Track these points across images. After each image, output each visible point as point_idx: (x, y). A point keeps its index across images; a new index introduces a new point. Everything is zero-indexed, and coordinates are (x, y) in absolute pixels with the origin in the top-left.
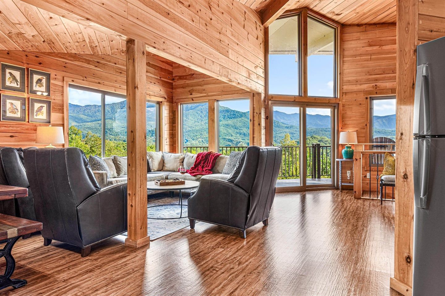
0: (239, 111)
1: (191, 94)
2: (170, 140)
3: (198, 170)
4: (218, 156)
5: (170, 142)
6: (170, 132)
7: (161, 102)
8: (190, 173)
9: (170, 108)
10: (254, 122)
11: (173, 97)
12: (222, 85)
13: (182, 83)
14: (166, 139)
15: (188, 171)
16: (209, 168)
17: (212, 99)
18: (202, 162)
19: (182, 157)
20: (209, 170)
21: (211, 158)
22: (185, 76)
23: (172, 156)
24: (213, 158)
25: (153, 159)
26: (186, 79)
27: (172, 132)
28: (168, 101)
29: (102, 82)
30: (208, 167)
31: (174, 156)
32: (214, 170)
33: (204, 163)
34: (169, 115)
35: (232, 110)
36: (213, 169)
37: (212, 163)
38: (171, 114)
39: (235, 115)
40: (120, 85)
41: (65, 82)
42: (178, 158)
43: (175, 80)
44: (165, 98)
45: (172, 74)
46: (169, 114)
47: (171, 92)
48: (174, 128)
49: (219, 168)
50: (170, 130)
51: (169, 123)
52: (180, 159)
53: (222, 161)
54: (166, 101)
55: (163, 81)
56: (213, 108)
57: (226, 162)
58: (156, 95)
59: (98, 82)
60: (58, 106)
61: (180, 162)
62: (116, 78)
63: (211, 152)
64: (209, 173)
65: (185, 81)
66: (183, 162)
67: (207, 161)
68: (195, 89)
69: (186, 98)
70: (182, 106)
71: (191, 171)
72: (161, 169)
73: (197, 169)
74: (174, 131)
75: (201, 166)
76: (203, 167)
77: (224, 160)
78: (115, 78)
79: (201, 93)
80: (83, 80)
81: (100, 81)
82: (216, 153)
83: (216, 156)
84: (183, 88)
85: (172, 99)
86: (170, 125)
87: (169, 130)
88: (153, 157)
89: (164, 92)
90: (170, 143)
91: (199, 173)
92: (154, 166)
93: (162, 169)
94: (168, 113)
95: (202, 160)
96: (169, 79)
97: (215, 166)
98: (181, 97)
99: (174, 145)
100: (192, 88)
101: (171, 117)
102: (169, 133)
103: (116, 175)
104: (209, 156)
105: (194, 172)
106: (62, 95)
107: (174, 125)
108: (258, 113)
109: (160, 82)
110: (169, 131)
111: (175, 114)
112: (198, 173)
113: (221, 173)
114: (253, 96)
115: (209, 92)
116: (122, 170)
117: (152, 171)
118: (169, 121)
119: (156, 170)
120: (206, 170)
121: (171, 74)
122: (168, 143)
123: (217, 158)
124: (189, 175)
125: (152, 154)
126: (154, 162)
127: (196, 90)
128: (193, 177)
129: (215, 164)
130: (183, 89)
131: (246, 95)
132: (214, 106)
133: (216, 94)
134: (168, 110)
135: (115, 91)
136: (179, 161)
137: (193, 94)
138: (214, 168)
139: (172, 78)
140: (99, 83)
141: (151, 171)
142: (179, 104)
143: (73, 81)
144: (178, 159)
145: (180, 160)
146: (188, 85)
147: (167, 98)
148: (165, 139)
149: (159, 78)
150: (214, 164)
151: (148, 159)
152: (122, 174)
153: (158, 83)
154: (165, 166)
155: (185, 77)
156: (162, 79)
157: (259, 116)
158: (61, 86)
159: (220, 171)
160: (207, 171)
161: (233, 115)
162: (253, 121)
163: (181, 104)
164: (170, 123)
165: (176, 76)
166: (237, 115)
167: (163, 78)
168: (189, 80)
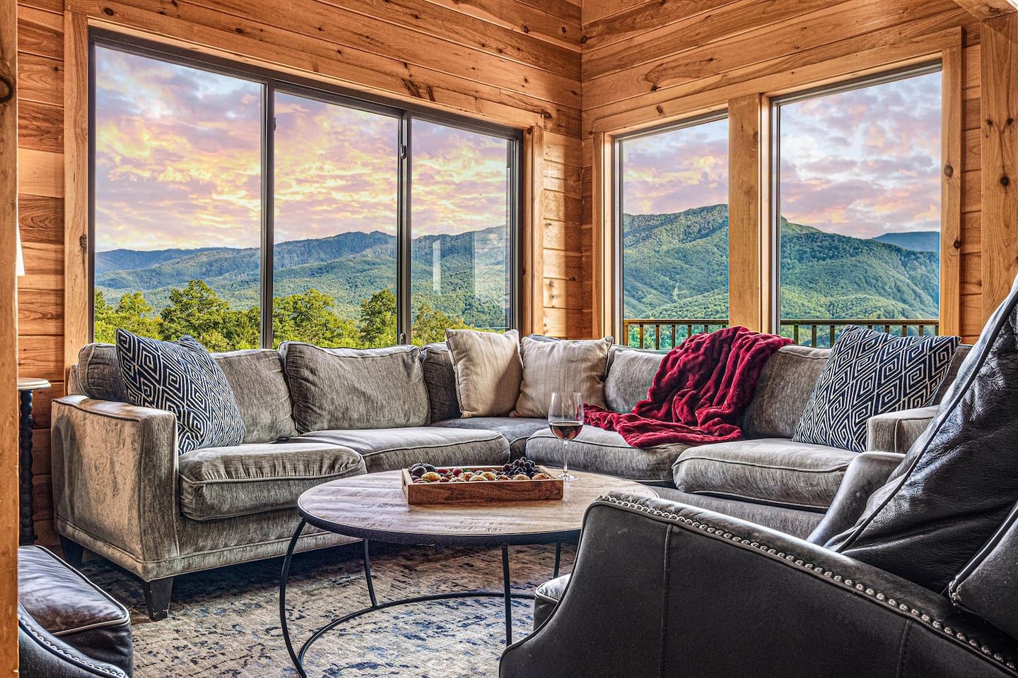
0: (850, 238)
1: (654, 89)
2: (567, 288)
3: (668, 416)
4: (773, 348)
5: (568, 295)
6: (566, 257)
7: (530, 130)
8: (625, 432)
9: (566, 156)
10: (970, 176)
11: (581, 111)
12: (794, 21)
13: (621, 48)
14: (551, 285)
15: (618, 422)
16: (725, 408)
17: (748, 92)
18: (691, 377)
19: (601, 355)
20: (725, 418)
21: (737, 356)
22: (630, 14)
23: (556, 349)
24: (748, 357)
25: (470, 360)
26: (633, 29)
27: (577, 254)
28: (557, 129)
29: (254, 28)
30: (720, 403)
31: (565, 348)
32: (751, 419)
33: (697, 385)
34: (566, 186)
35: (826, 235)
36: (748, 414)
37: (740, 384)
38: (571, 182)
39: (836, 248)
40: (339, 47)
41: (69, 16)
42: (584, 360)
43: (588, 42)
44: (547, 116)
45: (580, 19)
46: (565, 180)
47: (574, 93)
48: (585, 242)
49: (777, 412)
50: (568, 247)
51: (562, 218)
52: (590, 364)
53: (795, 377)
54: (550, 125)
55: (537, 42)
56: (752, 133)
57: (812, 379)
58: (505, 101)
59: (234, 28)
60: (34, 118)
61: (590, 378)
62: (321, 14)
63: (736, 329)
64: (724, 436)
65: (630, 35)
66: (603, 378)
67: (714, 376)
68: (674, 64)
69: (633, 106)
70: (617, 145)
71: (630, 418)
72: (508, 405)
73: (663, 411)
74: (586, 250)
75: (683, 395)
76: (693, 404)
77: (805, 367)
78: (319, 17)
79: (698, 74)
80: (162, 13)
81: (247, 24)
82: (765, 332)
83: (761, 350)
84: (622, 66)
85: (580, 119)
86: (566, 228)
87: (563, 248)
88: (474, 355)
89: (544, 92)
90: (567, 302)
91: (671, 433)
92: (472, 395)
93: (514, 408)
94: (561, 176)
95: (691, 370)
96: (566, 39)
97: (757, 401)
98: (614, 108)
99: (585, 311)
100: (659, 63)
101: (572, 195)
102: (563, 260)
103: (288, 426)
104: (725, 349)
105: (643, 429)
106: (56, 69)
107: (584, 227)
108: (995, 119)
109: (523, 47)
110: (563, 253)
111: (591, 182)
112: (663, 434)
113: (789, 437)
114: (965, 45)
115: (733, 66)
116: (320, 408)
117: (466, 413)
118: (562, 208)
119: (481, 409)
120: (709, 417)
121: (574, 17)
122: (558, 302)
123: (764, 360)
124: (620, 437)
125: (470, 341)
126: (477, 374)
127: (673, 68)
128: (636, 451)
129: (753, 388)
130: (624, 73)
131: (923, 46)
132: (754, 122)
133: (766, 68)
134: (561, 167)
135: (316, 70)
136: (584, 375)
137: (662, 84)
138: (751, 411)
139: (579, 37)
140: (239, 31)
141: (459, 416)
142: (608, 139)
143: (109, 12)
144: (584, 365)
145: (593, 368)
146: (643, 54)
147: (554, 114)
148: (547, 281)
149: (517, 30)
150: (748, 391)
151: (452, 361)
152: (318, 426)
153: (515, 52)
154: (525, 395)
155: (629, 21)
156: (533, 34)
157: (1007, 133)
158: (49, 30)
159: (782, 426)
160: (715, 424)
161: (830, 250)
162: (964, 172)
163: (614, 138)
164: (568, 217)
165: (592, 25)
166: (844, 249)
167: (536, 30)
168: (646, 27)
